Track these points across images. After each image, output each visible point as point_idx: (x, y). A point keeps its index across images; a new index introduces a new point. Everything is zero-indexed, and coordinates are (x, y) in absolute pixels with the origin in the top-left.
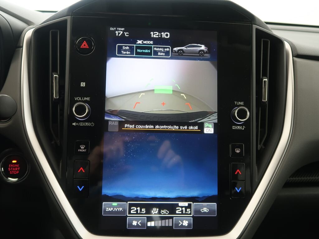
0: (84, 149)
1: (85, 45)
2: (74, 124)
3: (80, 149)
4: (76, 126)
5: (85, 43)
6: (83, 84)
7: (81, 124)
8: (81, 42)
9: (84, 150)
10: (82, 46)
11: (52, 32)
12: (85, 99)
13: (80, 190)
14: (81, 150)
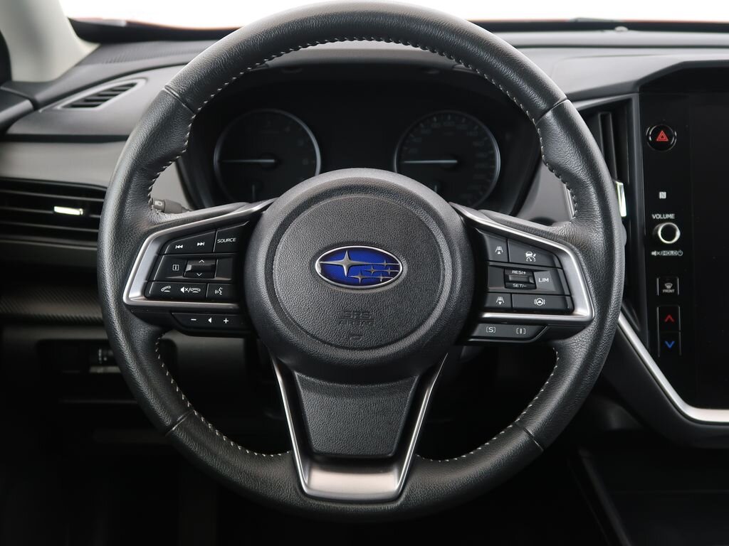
0: (671, 289)
1: (662, 137)
2: (654, 253)
3: (666, 288)
4: (658, 256)
5: (662, 133)
6: (663, 195)
7: (665, 253)
8: (655, 134)
9: (671, 291)
10: (659, 139)
11: (601, 116)
12: (668, 216)
13: (670, 346)
14: (666, 291)
